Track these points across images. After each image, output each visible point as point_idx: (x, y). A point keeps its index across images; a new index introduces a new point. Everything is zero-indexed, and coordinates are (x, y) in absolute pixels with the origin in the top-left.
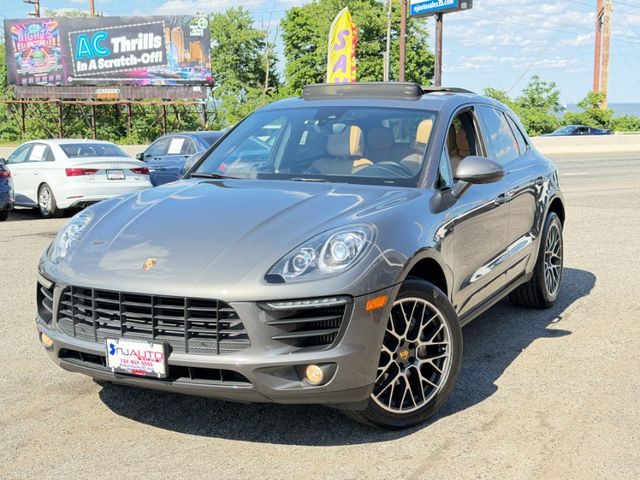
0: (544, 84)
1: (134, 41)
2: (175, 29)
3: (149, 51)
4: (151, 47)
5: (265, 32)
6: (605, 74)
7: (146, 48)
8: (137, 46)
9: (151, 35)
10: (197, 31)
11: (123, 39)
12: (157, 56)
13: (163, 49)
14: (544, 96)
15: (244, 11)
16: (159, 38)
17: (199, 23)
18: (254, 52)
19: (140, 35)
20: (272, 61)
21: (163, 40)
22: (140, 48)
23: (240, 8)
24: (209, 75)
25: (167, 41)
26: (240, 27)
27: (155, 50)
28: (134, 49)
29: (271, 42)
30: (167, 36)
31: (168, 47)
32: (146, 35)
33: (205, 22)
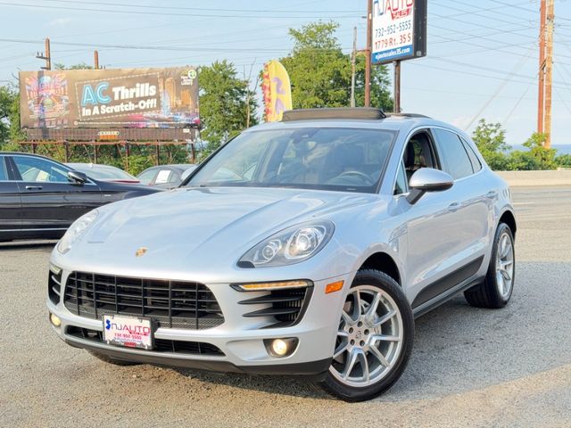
0: (491, 125)
1: (132, 91)
2: (168, 80)
3: (145, 98)
4: (147, 95)
5: (247, 82)
6: (548, 118)
7: (142, 95)
8: (135, 94)
9: (147, 85)
10: (187, 82)
11: (123, 89)
12: (152, 103)
13: (157, 97)
14: (492, 136)
15: (228, 63)
16: (154, 87)
17: (189, 74)
18: (238, 99)
19: (138, 85)
20: (253, 106)
21: (158, 88)
22: (137, 96)
23: (225, 62)
24: (197, 118)
25: (161, 90)
26: (225, 77)
27: (150, 97)
28: (132, 96)
29: (252, 90)
30: (161, 86)
31: (162, 95)
32: (143, 85)
33: (194, 73)
